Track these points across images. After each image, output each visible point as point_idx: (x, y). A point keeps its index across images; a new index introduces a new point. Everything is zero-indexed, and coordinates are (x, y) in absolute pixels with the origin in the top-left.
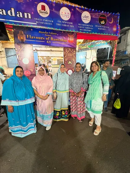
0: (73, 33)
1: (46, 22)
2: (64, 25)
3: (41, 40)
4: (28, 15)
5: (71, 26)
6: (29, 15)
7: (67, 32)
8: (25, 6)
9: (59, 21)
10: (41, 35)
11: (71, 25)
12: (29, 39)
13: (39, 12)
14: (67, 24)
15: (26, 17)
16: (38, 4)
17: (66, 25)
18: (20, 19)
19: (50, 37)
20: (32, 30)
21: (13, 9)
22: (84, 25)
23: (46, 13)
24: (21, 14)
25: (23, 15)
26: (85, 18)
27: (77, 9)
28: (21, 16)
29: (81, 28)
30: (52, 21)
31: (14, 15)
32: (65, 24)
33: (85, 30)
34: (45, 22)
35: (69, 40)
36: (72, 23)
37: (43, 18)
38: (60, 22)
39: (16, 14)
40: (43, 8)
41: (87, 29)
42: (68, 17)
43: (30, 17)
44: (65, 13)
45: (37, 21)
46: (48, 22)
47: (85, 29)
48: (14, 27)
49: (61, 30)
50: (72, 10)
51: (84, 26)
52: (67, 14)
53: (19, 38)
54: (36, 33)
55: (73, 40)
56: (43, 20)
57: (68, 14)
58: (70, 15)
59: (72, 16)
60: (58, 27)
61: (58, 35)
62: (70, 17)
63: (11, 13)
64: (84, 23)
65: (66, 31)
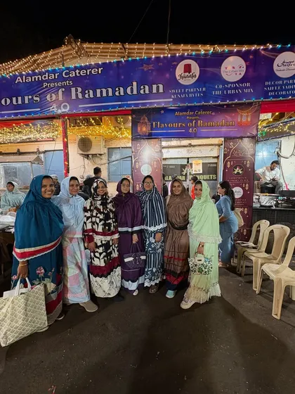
0: (250, 104)
1: (192, 93)
2: (229, 92)
3: (178, 128)
4: (158, 88)
5: (245, 91)
6: (161, 86)
7: (236, 104)
8: (154, 73)
9: (218, 86)
10: (179, 119)
11: (246, 88)
12: (157, 128)
13: (178, 78)
14: (236, 88)
15: (154, 91)
16: (177, 65)
17: (233, 91)
18: (145, 97)
19: (195, 119)
20: (162, 112)
21: (135, 84)
22: (281, 82)
23: (193, 76)
24: (147, 87)
25: (151, 89)
26: (282, 68)
27: (263, 52)
28: (147, 92)
29: (272, 91)
30: (204, 89)
31: (135, 92)
32: (231, 88)
33: (284, 93)
34: (188, 93)
35: (239, 120)
36: (248, 85)
37: (186, 87)
38: (221, 86)
39: (138, 90)
40: (188, 68)
41: (288, 90)
42: (238, 73)
43: (161, 90)
44: (234, 68)
45: (174, 94)
46: (194, 93)
47: (282, 90)
48: (133, 112)
49: (221, 103)
50: (251, 57)
51: (281, 86)
52: (237, 68)
53: (139, 129)
54: (169, 116)
55: (249, 119)
56: (185, 90)
57: (240, 67)
58: (244, 69)
59: (251, 70)
60: (216, 98)
61: (213, 114)
62: (243, 74)
63: (132, 89)
64: (280, 79)
65: (234, 102)
